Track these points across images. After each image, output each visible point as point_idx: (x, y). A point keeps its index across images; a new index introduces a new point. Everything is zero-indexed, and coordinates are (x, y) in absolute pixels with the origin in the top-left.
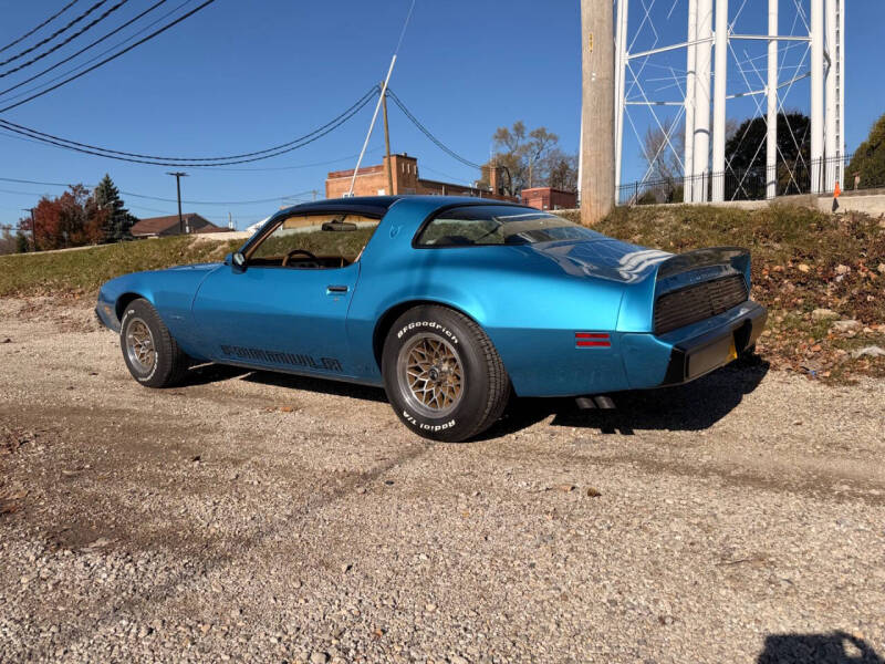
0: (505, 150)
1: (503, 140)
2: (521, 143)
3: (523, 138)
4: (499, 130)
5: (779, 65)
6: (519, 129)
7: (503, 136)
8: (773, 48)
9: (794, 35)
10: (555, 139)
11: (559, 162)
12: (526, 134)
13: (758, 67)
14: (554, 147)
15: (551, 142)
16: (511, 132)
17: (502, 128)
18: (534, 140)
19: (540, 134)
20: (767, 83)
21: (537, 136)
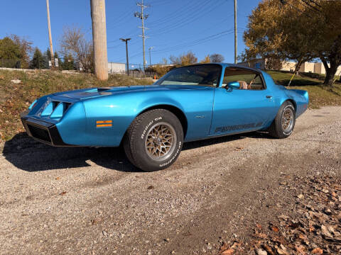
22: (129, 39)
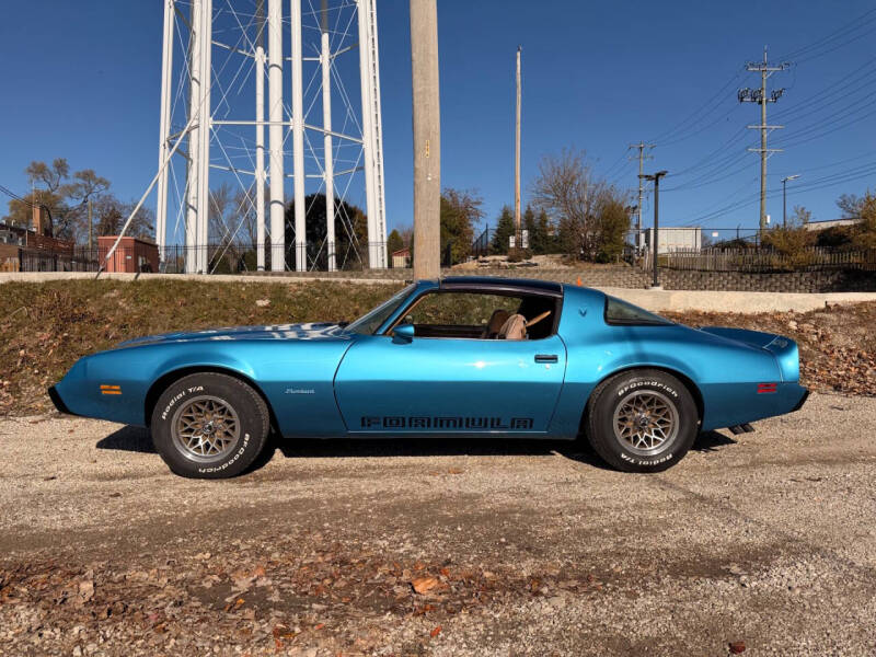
0: (44, 187)
1: (40, 176)
2: (63, 182)
3: (66, 177)
4: (34, 164)
5: (333, 157)
6: (61, 167)
7: (39, 170)
8: (328, 141)
9: (346, 134)
10: (107, 184)
11: (111, 208)
12: (71, 173)
13: (317, 155)
14: (104, 193)
15: (103, 187)
16: (50, 167)
17: (38, 162)
18: (80, 181)
19: (88, 176)
20: (324, 170)
21: (84, 178)
22: (662, 174)
